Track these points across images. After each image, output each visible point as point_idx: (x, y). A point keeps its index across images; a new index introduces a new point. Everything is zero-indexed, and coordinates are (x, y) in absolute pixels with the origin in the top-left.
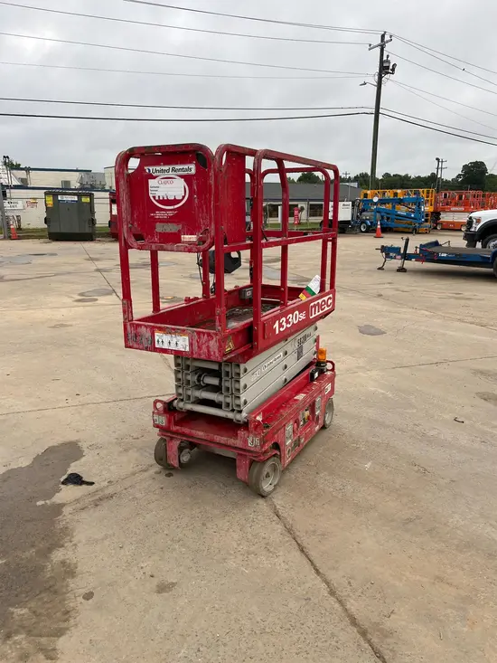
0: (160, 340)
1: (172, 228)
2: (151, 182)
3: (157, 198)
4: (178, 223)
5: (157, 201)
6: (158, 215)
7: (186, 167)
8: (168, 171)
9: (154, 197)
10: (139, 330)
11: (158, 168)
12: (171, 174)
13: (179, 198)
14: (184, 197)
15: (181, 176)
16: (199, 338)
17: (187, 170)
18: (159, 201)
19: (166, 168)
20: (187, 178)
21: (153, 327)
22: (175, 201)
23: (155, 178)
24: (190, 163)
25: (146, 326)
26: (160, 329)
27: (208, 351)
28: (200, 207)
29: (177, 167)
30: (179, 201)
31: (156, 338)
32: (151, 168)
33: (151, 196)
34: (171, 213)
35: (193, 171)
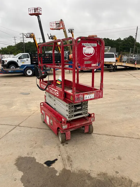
0: (86, 97)
1: (89, 62)
2: (84, 48)
3: (85, 53)
4: (91, 61)
5: (85, 54)
6: (85, 58)
7: (94, 44)
8: (89, 45)
9: (84, 53)
10: (79, 96)
11: (86, 44)
12: (90, 46)
13: (92, 53)
14: (93, 53)
15: (93, 47)
16: (97, 93)
17: (94, 45)
18: (86, 54)
19: (89, 44)
20: (94, 48)
21: (84, 94)
22: (91, 54)
23: (85, 47)
24: (96, 43)
25: (81, 94)
26: (86, 94)
27: (99, 96)
28: (97, 56)
29: (92, 44)
30: (92, 54)
31: (85, 97)
32: (84, 44)
33: (83, 53)
34: (89, 58)
35: (96, 46)
